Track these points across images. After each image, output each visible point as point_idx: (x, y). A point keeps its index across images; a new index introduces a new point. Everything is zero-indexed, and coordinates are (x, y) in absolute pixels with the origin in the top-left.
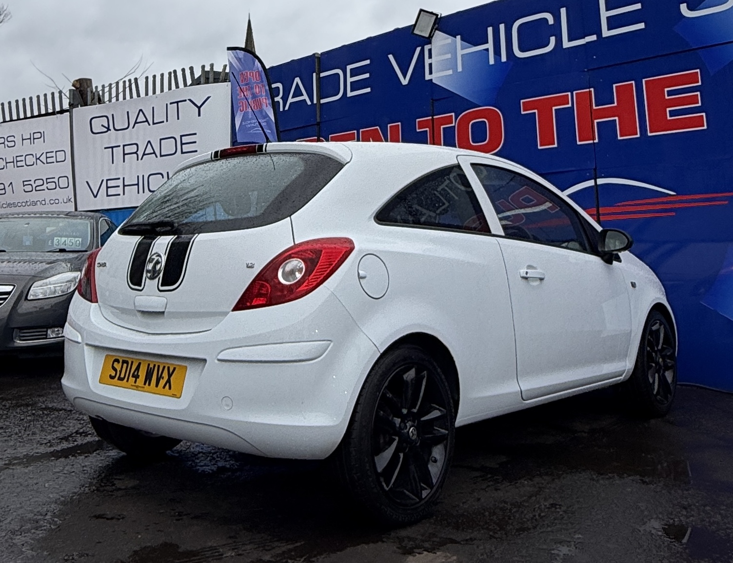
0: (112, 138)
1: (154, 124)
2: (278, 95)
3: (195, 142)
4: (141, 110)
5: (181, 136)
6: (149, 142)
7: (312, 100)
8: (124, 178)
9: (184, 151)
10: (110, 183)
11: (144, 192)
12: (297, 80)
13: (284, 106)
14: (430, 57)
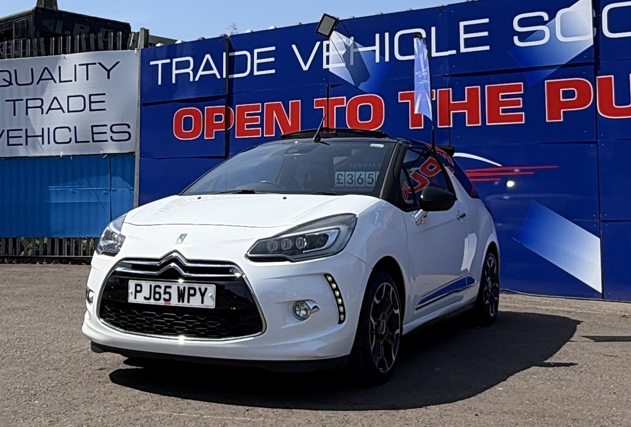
0: (14, 92)
1: (60, 82)
2: (188, 67)
3: (104, 102)
4: (46, 68)
5: (90, 96)
6: (55, 98)
7: (221, 74)
8: (26, 130)
9: (92, 108)
10: (11, 134)
11: (49, 143)
12: (208, 56)
13: (194, 77)
14: (328, 50)
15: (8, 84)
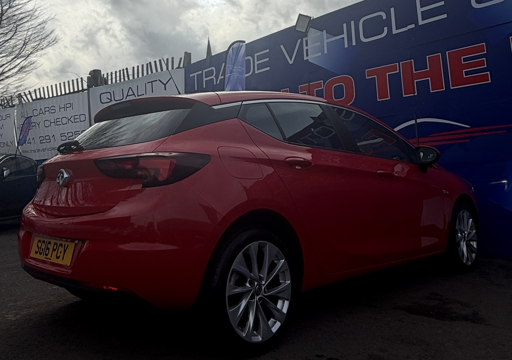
1: (138, 96)
2: (212, 74)
4: (130, 88)
12: (224, 65)
13: (217, 82)
14: (307, 45)
15: (110, 101)
